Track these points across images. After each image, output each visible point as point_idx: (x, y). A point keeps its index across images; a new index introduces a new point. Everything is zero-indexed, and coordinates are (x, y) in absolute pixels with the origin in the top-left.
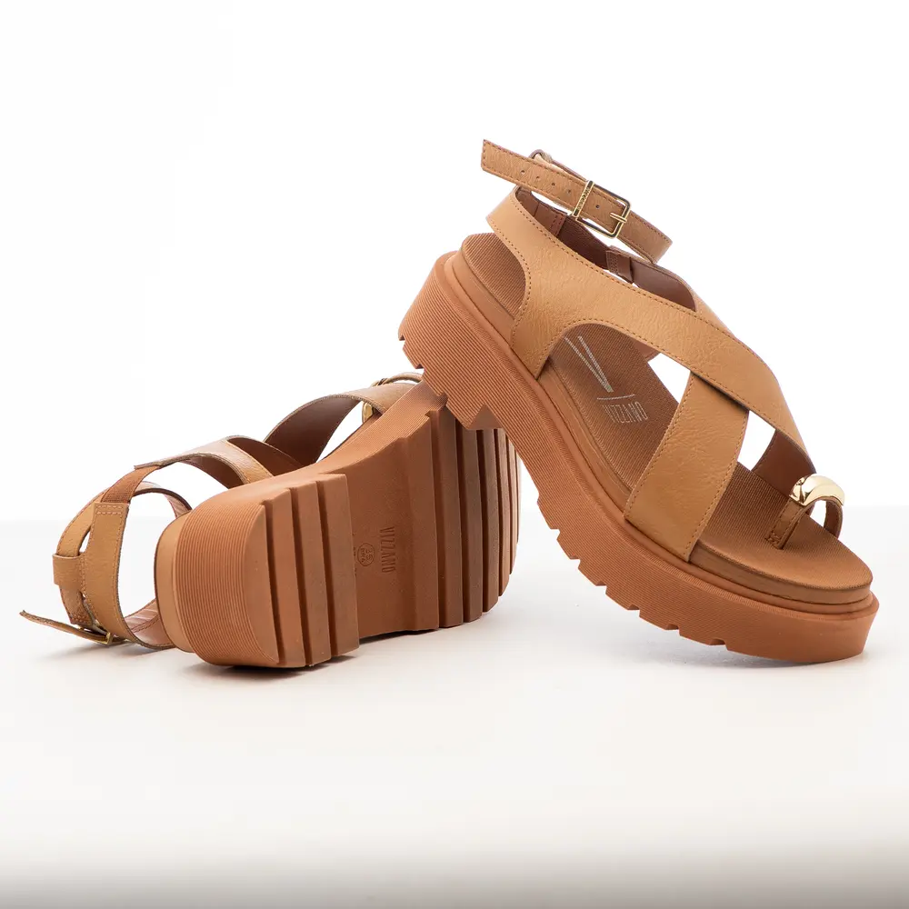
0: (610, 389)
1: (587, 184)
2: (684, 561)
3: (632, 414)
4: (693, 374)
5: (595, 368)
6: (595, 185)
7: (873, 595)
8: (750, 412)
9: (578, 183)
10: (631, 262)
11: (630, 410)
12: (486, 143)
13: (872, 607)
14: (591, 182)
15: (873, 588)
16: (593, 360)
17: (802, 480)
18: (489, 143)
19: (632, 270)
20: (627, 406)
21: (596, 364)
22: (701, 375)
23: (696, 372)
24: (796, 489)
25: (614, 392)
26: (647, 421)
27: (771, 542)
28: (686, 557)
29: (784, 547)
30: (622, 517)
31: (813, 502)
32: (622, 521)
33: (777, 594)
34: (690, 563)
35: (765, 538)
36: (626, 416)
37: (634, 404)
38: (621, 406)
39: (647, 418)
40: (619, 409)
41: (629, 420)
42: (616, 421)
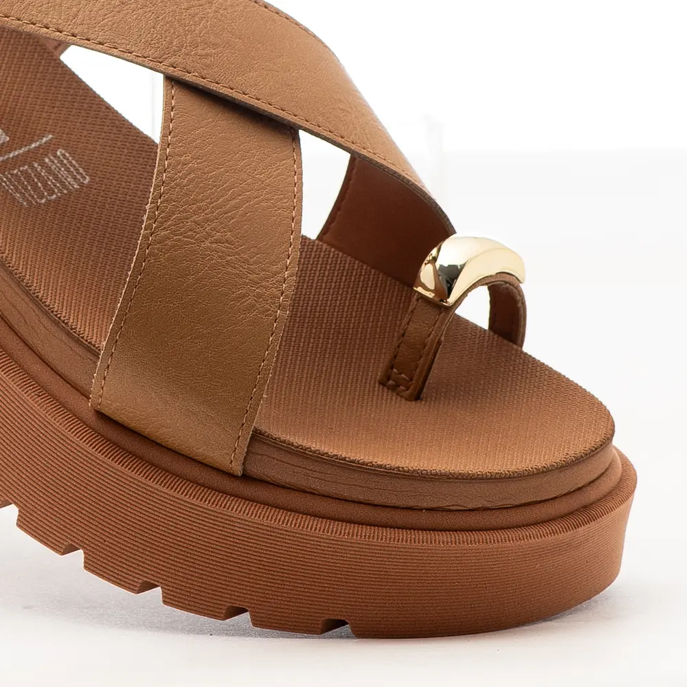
0: (1, 137)
2: (231, 475)
3: (56, 178)
4: (171, 80)
8: (302, 133)
11: (49, 171)
17: (434, 252)
20: (43, 165)
22: (189, 78)
23: (177, 73)
24: (427, 274)
25: (12, 139)
26: (89, 186)
27: (393, 388)
28: (237, 469)
29: (423, 395)
30: (85, 408)
31: (464, 294)
32: (90, 417)
33: (435, 505)
34: (246, 477)
35: (380, 383)
36: (45, 185)
37: (55, 156)
38: (32, 167)
39: (88, 179)
40: (28, 177)
41: (53, 193)
42: (30, 203)
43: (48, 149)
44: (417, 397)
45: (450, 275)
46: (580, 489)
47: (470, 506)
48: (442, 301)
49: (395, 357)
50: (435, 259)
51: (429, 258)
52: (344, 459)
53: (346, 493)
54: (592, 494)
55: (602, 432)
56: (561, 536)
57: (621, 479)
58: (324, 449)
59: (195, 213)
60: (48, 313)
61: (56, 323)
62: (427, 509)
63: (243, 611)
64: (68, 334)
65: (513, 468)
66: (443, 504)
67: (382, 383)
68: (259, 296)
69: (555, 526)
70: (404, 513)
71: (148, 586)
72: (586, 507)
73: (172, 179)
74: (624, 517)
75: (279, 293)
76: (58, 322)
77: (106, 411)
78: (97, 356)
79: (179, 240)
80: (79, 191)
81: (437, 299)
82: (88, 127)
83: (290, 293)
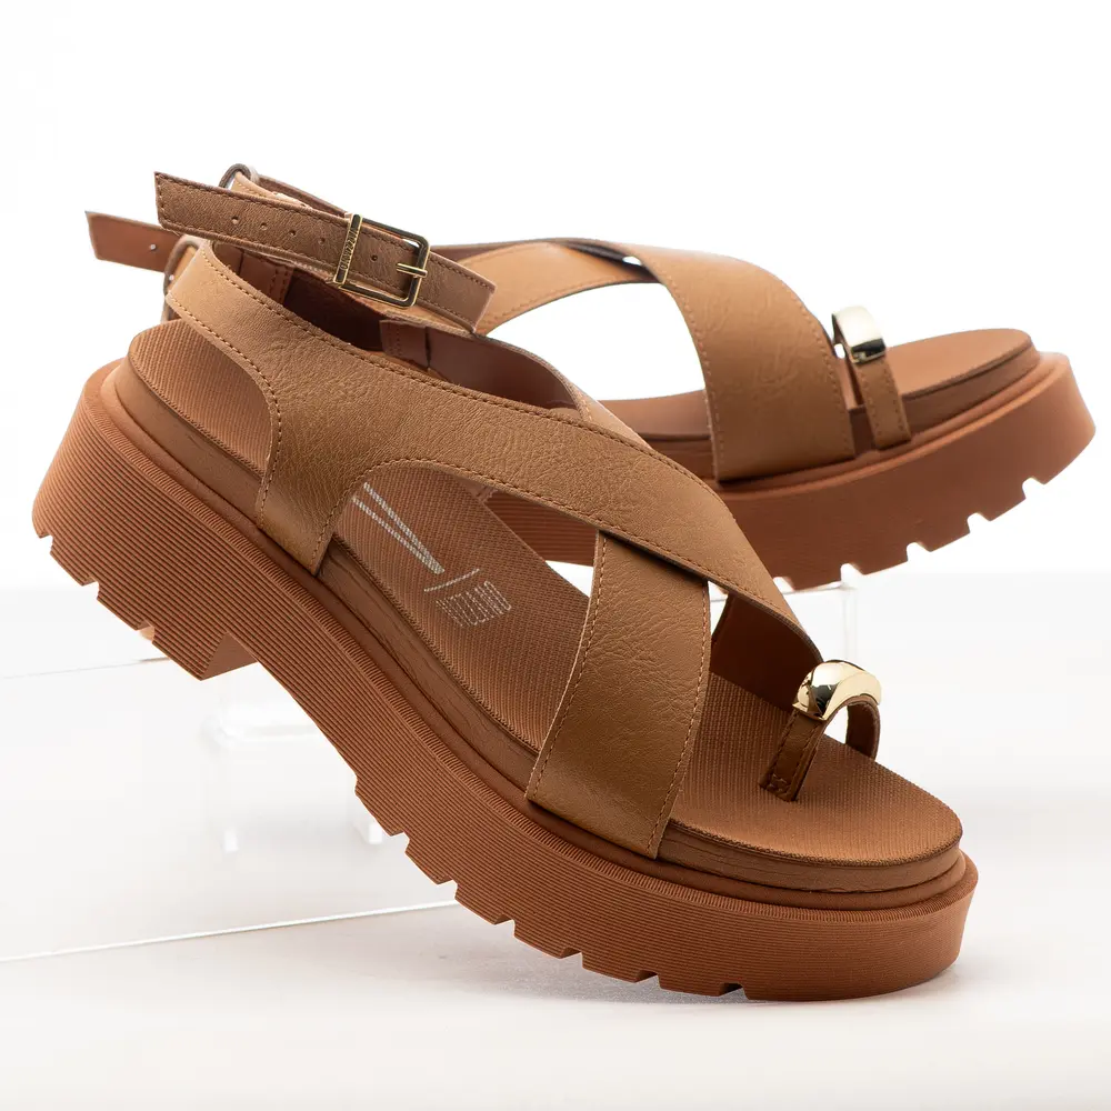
0: (438, 569)
1: (350, 221)
3: (485, 605)
5: (403, 535)
6: (365, 221)
7: (967, 858)
9: (332, 221)
10: (427, 335)
11: (479, 599)
12: (161, 179)
13: (968, 879)
14: (356, 218)
15: (965, 846)
16: (397, 519)
17: (809, 675)
18: (166, 177)
19: (428, 347)
20: (474, 594)
21: (402, 526)
24: (803, 699)
25: (447, 571)
26: (511, 613)
27: (773, 790)
28: (653, 853)
29: (798, 797)
30: (522, 799)
31: (836, 711)
32: (524, 805)
33: (820, 888)
34: (660, 860)
35: (761, 786)
36: (476, 611)
37: (483, 586)
38: (464, 595)
39: (510, 607)
40: (462, 602)
41: (483, 617)
42: (465, 625)
43: (477, 580)
44: (794, 799)
45: (823, 697)
46: (935, 878)
47: (850, 890)
48: (818, 715)
49: (775, 764)
50: (810, 683)
51: (806, 681)
52: (745, 846)
53: (745, 876)
54: (945, 884)
55: (953, 833)
56: (921, 918)
57: (965, 874)
58: (728, 837)
59: (624, 633)
60: (488, 716)
61: (497, 726)
62: (813, 891)
63: (652, 974)
64: (507, 735)
65: (885, 858)
66: (827, 887)
67: (764, 786)
68: (677, 706)
69: (918, 909)
70: (794, 893)
71: (572, 952)
72: (941, 894)
73: (605, 604)
74: (965, 908)
75: (692, 705)
76: (498, 725)
77: (539, 801)
78: (536, 755)
79: (611, 656)
80: (503, 617)
81: (812, 714)
82: (508, 563)
83: (701, 704)
